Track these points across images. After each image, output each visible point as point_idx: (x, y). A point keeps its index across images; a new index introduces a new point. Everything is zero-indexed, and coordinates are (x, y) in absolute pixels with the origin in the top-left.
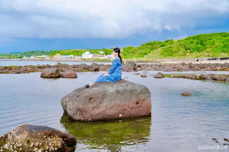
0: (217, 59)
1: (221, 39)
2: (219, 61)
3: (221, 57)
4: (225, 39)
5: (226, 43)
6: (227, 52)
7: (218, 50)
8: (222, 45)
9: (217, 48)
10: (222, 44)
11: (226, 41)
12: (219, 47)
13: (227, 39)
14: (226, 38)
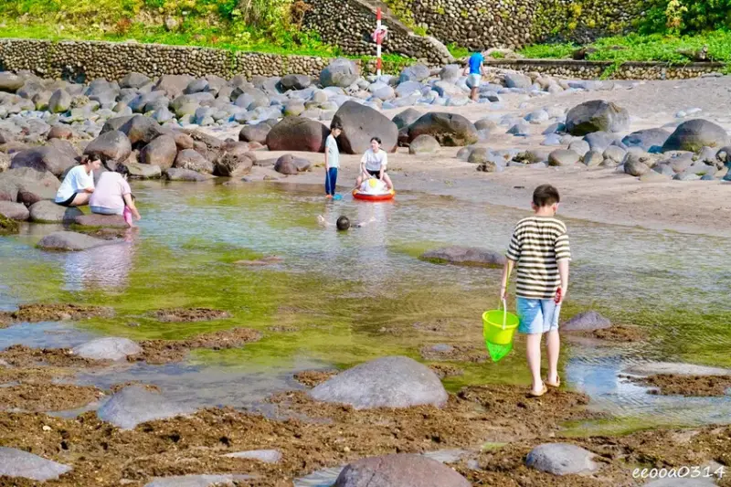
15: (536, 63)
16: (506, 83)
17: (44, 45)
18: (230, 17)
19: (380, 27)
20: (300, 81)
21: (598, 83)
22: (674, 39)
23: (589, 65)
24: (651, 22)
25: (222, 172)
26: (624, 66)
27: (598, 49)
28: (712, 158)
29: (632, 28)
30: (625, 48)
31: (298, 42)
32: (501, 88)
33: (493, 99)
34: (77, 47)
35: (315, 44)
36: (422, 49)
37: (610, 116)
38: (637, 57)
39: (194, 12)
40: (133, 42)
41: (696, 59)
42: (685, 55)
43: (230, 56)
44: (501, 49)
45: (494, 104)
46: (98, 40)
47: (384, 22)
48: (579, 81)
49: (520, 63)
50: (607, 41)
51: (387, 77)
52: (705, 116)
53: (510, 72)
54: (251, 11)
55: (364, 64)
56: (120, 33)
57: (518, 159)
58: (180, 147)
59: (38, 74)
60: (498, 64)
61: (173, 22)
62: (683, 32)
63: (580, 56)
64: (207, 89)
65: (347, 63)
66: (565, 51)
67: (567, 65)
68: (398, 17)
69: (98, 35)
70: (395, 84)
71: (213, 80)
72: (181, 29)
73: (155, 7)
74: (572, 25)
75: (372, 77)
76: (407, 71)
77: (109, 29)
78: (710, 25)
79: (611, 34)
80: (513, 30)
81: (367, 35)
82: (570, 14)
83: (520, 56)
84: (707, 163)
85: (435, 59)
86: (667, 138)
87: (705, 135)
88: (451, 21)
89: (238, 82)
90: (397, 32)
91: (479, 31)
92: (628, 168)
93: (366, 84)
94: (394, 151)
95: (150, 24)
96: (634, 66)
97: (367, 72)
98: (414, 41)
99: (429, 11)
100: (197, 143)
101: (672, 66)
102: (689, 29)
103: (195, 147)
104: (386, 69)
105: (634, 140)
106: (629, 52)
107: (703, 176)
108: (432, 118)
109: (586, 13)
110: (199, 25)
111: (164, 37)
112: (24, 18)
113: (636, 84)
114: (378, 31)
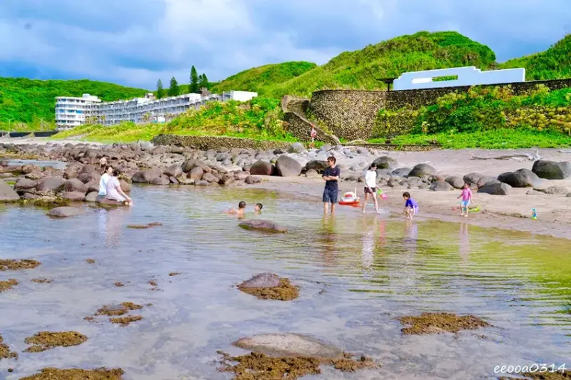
0: (4, 134)
1: (16, 91)
2: (6, 139)
3: (14, 131)
4: (27, 94)
5: (28, 102)
6: (31, 121)
7: (10, 115)
8: (19, 104)
9: (7, 110)
10: (20, 102)
11: (28, 98)
12: (13, 109)
13: (31, 94)
14: (28, 91)
15: (372, 145)
16: (359, 152)
17: (195, 137)
18: (260, 128)
19: (313, 131)
20: (282, 150)
21: (394, 152)
22: (424, 136)
23: (391, 145)
24: (415, 130)
25: (221, 182)
26: (404, 146)
27: (394, 140)
28: (426, 179)
29: (409, 132)
30: (405, 139)
31: (284, 137)
32: (356, 153)
33: (351, 157)
34: (205, 138)
35: (290, 137)
36: (330, 139)
37: (389, 163)
38: (410, 143)
39: (249, 126)
40: (226, 136)
41: (432, 143)
42: (428, 142)
43: (258, 141)
44: (360, 140)
45: (351, 160)
46: (214, 136)
47: (315, 129)
48: (387, 151)
49: (366, 145)
50: (399, 137)
51: (315, 150)
52: (426, 162)
53: (361, 148)
54: (268, 126)
55: (308, 145)
56: (222, 134)
57: (347, 179)
58: (205, 172)
59: (192, 148)
60: (357, 145)
61: (241, 129)
62: (428, 134)
63: (388, 142)
64: (247, 153)
65: (300, 144)
66: (382, 141)
67: (383, 146)
68: (322, 128)
69: (214, 134)
70: (317, 152)
71: (250, 150)
72: (244, 132)
73: (235, 124)
74: (387, 131)
75: (310, 150)
76: (322, 147)
77: (218, 132)
78: (439, 131)
79: (400, 134)
80: (365, 133)
81: (309, 133)
82: (386, 127)
83: (367, 143)
84: (423, 182)
85: (334, 143)
86: (410, 171)
87: (426, 170)
88: (342, 130)
89: (259, 150)
90: (321, 133)
91: (352, 133)
92: (389, 184)
93: (307, 151)
94: (299, 175)
95: (233, 130)
96: (408, 146)
97: (308, 148)
98: (327, 136)
99: (334, 126)
100: (214, 170)
101: (423, 146)
102: (430, 132)
103: (212, 172)
104: (315, 147)
105: (396, 172)
106: (406, 141)
107: (420, 187)
108: (316, 162)
109: (392, 127)
110: (250, 130)
111: (237, 135)
112: (191, 129)
113: (408, 153)
114: (312, 133)
